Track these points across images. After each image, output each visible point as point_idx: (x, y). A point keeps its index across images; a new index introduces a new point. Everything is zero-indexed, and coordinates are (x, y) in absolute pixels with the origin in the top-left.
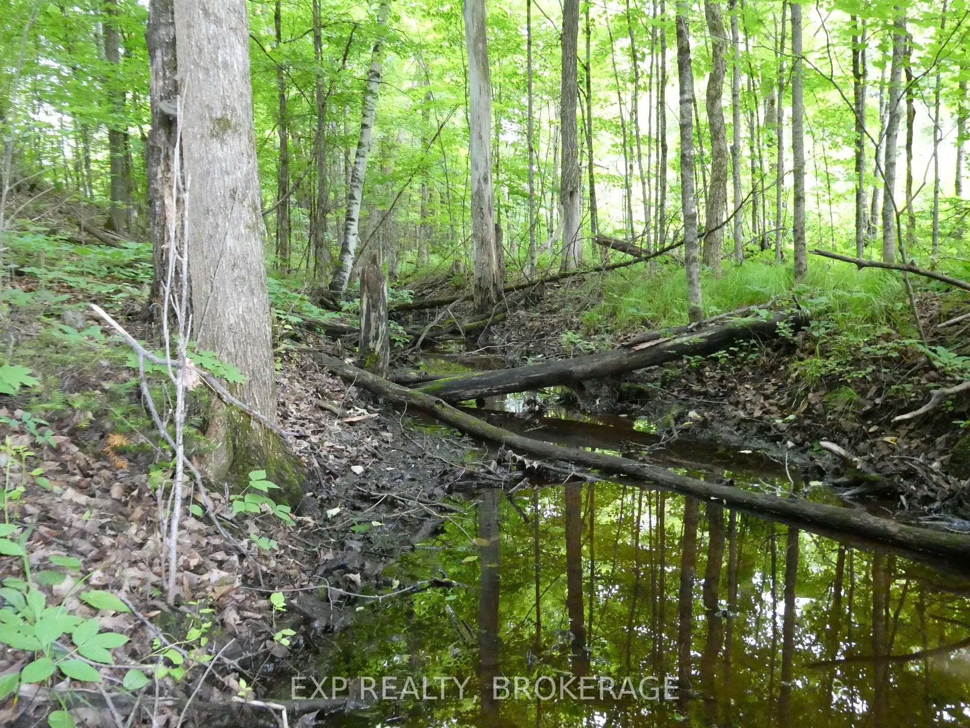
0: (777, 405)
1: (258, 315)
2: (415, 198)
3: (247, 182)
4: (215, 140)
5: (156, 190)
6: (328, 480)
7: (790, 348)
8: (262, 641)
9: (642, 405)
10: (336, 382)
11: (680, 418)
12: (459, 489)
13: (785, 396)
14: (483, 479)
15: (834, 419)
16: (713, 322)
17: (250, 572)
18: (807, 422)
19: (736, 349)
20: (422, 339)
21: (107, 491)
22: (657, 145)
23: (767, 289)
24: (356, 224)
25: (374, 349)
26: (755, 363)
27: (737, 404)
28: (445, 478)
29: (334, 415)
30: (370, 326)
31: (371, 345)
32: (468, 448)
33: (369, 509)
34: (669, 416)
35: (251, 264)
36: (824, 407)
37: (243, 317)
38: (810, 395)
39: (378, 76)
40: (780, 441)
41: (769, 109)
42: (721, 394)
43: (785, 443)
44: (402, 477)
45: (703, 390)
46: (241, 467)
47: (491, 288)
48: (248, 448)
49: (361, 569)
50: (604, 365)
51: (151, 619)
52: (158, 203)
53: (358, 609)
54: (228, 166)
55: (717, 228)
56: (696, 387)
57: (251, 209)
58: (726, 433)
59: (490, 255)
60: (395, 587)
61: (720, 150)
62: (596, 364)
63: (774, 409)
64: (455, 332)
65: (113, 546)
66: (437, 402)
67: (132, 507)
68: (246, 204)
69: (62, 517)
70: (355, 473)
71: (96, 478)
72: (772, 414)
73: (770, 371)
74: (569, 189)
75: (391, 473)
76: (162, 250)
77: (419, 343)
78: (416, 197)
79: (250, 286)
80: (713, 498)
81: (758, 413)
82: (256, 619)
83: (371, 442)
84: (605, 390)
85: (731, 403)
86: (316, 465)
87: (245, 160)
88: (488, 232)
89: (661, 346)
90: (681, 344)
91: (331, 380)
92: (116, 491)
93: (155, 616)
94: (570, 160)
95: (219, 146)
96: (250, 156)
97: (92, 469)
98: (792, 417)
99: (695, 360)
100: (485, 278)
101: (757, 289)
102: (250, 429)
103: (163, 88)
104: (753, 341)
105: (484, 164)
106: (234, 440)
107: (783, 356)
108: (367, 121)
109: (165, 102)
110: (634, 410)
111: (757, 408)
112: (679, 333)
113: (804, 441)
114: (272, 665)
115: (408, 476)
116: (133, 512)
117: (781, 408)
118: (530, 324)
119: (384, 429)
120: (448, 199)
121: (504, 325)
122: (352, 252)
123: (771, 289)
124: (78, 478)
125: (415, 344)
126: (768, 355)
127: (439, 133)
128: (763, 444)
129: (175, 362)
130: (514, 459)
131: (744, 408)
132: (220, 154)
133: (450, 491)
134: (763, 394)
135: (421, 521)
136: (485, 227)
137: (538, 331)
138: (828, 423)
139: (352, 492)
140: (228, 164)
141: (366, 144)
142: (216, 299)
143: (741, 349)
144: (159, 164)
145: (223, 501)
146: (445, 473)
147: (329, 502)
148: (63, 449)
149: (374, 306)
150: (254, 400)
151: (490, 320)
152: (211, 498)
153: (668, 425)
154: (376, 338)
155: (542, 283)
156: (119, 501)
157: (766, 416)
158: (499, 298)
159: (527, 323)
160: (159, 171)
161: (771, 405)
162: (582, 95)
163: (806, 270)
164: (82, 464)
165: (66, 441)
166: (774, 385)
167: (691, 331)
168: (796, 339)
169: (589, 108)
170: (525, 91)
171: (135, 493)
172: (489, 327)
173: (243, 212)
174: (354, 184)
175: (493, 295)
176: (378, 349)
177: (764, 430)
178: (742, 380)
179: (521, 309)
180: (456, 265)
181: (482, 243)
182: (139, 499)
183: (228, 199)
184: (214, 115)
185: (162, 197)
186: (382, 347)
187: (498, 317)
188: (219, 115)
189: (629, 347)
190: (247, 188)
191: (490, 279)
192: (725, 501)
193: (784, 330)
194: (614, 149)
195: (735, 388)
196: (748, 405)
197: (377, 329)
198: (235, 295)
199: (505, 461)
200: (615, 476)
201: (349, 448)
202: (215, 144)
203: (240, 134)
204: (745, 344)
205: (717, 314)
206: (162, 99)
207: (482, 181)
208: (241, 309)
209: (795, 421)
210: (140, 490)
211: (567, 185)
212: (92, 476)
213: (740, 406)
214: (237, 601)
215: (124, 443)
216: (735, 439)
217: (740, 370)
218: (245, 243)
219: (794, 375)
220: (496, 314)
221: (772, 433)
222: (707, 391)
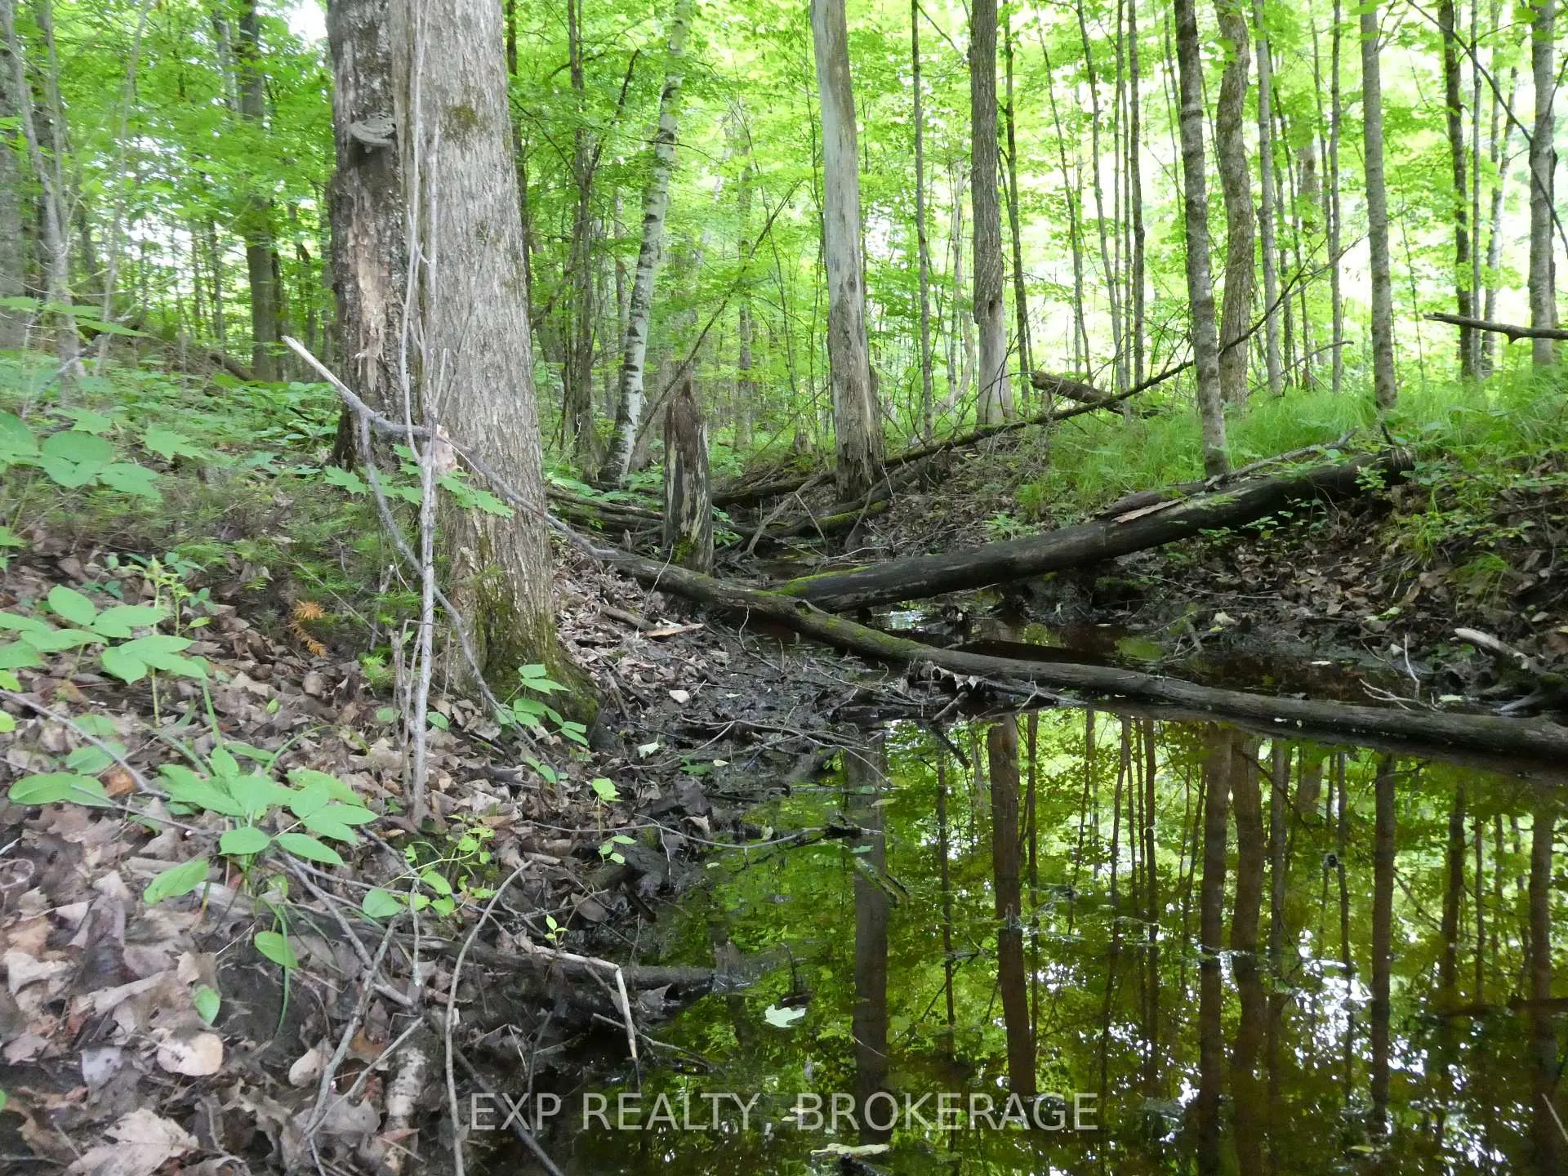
0: (1366, 595)
1: (522, 427)
2: (730, 341)
3: (503, 211)
4: (451, 143)
5: (347, 267)
6: (634, 710)
7: (1382, 509)
8: (562, 897)
9: (1133, 609)
10: (630, 584)
11: (1202, 622)
12: (850, 717)
13: (1379, 580)
14: (887, 703)
15: (1470, 607)
16: (1246, 474)
17: (532, 808)
18: (1421, 616)
19: (1289, 515)
20: (756, 539)
21: (298, 684)
22: (1127, 232)
23: (1332, 425)
24: (639, 375)
25: (689, 533)
26: (1321, 535)
27: (1296, 598)
28: (827, 701)
29: (632, 627)
30: (682, 496)
31: (684, 527)
32: (854, 667)
33: (705, 745)
34: (1184, 619)
35: (511, 344)
36: (1450, 592)
37: (500, 429)
38: (1423, 576)
39: (671, 137)
40: (1378, 645)
41: (1306, 176)
42: (1267, 586)
43: (1387, 648)
44: (752, 706)
45: (1236, 581)
46: (500, 673)
47: (865, 461)
48: (509, 643)
49: (709, 813)
50: (1069, 549)
51: (390, 841)
52: (349, 287)
53: (709, 866)
54: (472, 183)
55: (1241, 339)
56: (1223, 578)
57: (509, 257)
58: (1284, 641)
59: (861, 408)
60: (765, 838)
61: (1242, 212)
62: (1054, 547)
63: (1362, 601)
64: (808, 532)
65: (316, 750)
66: (799, 605)
67: (339, 707)
68: (501, 246)
69: (233, 711)
70: (675, 701)
71: (279, 666)
72: (1358, 608)
73: (1346, 546)
74: (988, 297)
75: (735, 702)
76: (356, 361)
77: (752, 545)
78: (732, 341)
79: (510, 380)
80: (1278, 720)
81: (1333, 609)
82: (551, 865)
83: (696, 663)
84: (1069, 590)
85: (1286, 598)
86: (614, 685)
87: (499, 177)
88: (857, 367)
89: (1162, 515)
90: (1197, 511)
91: (620, 583)
92: (313, 683)
93: (397, 837)
94: (987, 250)
95: (458, 152)
96: (507, 171)
97: (273, 654)
98: (1394, 611)
99: (1220, 535)
100: (855, 447)
101: (1315, 423)
102: (513, 612)
103: (355, 102)
104: (1316, 502)
105: (849, 260)
106: (487, 630)
107: (1369, 522)
108: (654, 210)
109: (359, 123)
110: (1120, 618)
111: (1331, 603)
112: (1190, 494)
113: (1419, 644)
114: (581, 933)
115: (764, 704)
116: (340, 713)
117: (1374, 599)
118: (931, 515)
119: (715, 645)
120: (782, 336)
121: (887, 519)
122: (634, 419)
123: (1340, 423)
124: (251, 663)
125: (744, 548)
126: (1343, 522)
127: (768, 228)
128: (1348, 652)
129: (419, 428)
130: (937, 674)
131: (1309, 604)
132: (460, 165)
133: (835, 719)
134: (1340, 582)
135: (795, 758)
136: (852, 362)
137: (945, 522)
138: (1459, 614)
139: (675, 726)
140: (473, 182)
141: (654, 247)
142: (456, 400)
143: (1298, 512)
144: (350, 225)
145: (478, 712)
146: (825, 695)
147: (640, 738)
148: (225, 625)
149: (687, 464)
150: (519, 565)
151: (863, 511)
152: (459, 708)
153: (1183, 631)
154: (692, 515)
155: (949, 447)
156: (318, 698)
157: (1348, 614)
158: (878, 476)
159: (925, 513)
160: (351, 236)
161: (1356, 595)
162: (1002, 156)
163: (1395, 396)
164: (257, 643)
165: (229, 612)
166: (1358, 566)
167: (1211, 490)
168: (1388, 495)
169: (1013, 176)
170: (911, 152)
171: (343, 684)
172: (864, 520)
173: (498, 259)
174: (636, 311)
175: (867, 470)
176: (695, 533)
177: (1349, 633)
178: (1302, 562)
179: (912, 493)
180: (801, 440)
181: (849, 388)
182: (348, 696)
183: (473, 238)
184: (450, 103)
185: (355, 277)
186: (702, 531)
187: (878, 506)
188: (458, 102)
189: (1107, 518)
190: (503, 222)
191: (862, 445)
192: (1299, 723)
193: (1370, 477)
194: (1057, 241)
195: (1291, 575)
196: (1316, 600)
197: (693, 500)
198: (486, 393)
199: (921, 678)
200: (1107, 697)
201: (663, 669)
202: (453, 151)
203: (491, 134)
204: (1303, 505)
205: (1252, 460)
206: (353, 119)
207: (846, 288)
208: (495, 418)
209: (1400, 616)
210: (350, 681)
211: (983, 292)
212: (273, 663)
213: (1302, 601)
214: (519, 836)
215: (321, 616)
216: (1301, 646)
217: (1295, 547)
218: (501, 311)
219: (1393, 547)
220: (872, 503)
221: (1364, 635)
222: (1244, 582)
